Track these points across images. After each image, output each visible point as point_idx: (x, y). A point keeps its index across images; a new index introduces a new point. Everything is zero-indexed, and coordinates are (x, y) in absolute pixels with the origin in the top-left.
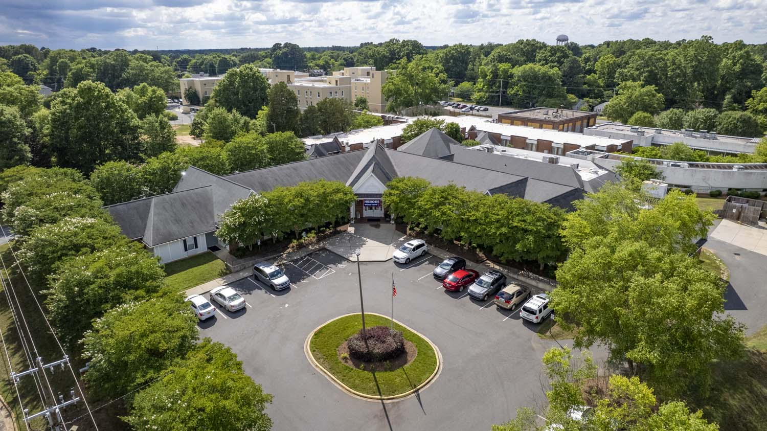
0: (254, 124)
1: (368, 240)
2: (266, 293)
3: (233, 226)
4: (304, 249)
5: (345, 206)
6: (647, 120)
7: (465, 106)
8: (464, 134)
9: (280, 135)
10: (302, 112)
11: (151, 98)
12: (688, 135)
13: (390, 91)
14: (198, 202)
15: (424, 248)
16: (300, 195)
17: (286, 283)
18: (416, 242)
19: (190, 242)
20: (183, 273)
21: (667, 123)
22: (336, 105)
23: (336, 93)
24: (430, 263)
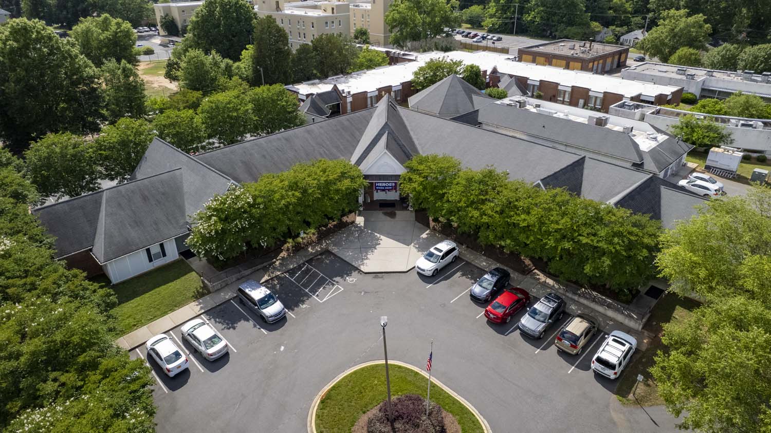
0: (238, 68)
1: (382, 237)
2: (255, 326)
3: (208, 235)
4: (302, 253)
5: (351, 194)
6: (693, 57)
7: (476, 35)
8: (486, 79)
9: (268, 90)
10: (294, 52)
11: (116, 33)
12: (746, 79)
13: (394, 20)
14: (163, 194)
15: (455, 253)
16: (294, 186)
17: (280, 313)
18: (445, 246)
19: (155, 249)
20: (147, 295)
21: (718, 62)
22: (334, 43)
23: (333, 22)
24: (463, 275)
